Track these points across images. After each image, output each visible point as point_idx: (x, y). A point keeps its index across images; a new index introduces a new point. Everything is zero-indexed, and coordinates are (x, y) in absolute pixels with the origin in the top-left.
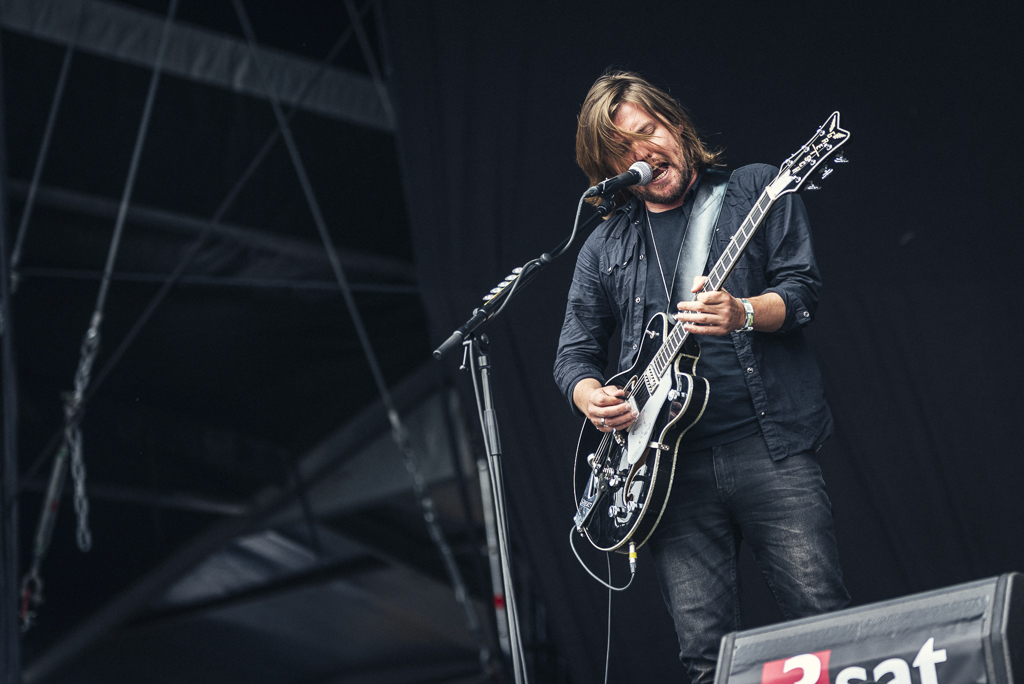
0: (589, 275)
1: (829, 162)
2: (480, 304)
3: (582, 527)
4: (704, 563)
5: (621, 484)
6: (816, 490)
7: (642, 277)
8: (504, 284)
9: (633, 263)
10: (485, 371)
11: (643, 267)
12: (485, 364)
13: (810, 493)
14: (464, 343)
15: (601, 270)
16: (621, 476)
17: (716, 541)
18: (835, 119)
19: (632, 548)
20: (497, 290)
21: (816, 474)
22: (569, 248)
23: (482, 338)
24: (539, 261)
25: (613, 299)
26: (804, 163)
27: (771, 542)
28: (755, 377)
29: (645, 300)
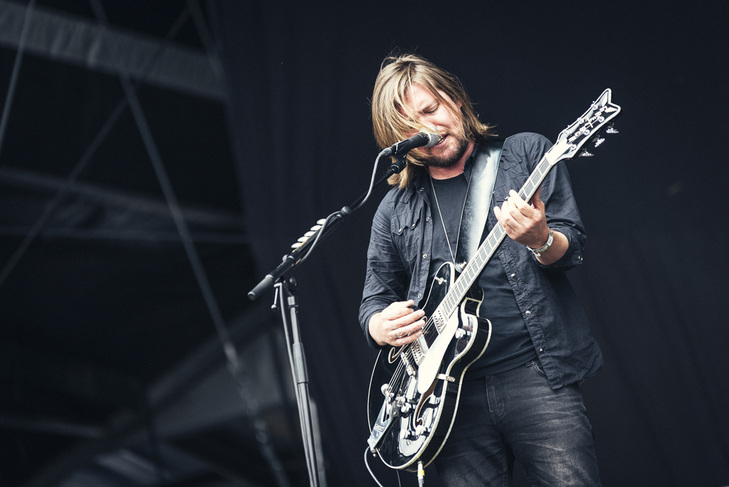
0: (383, 236)
1: (602, 132)
2: (289, 251)
3: (375, 448)
4: (479, 477)
5: (412, 410)
6: (577, 414)
7: (429, 237)
8: (310, 234)
9: (420, 224)
10: (293, 310)
11: (429, 228)
12: (293, 303)
13: (572, 416)
14: (275, 286)
15: (393, 231)
16: (412, 404)
17: (490, 458)
18: (606, 96)
19: (420, 466)
20: (304, 239)
21: (578, 400)
22: (366, 202)
23: (291, 281)
24: (341, 214)
25: (403, 256)
26: (579, 132)
27: (538, 459)
28: (533, 319)
29: (431, 256)
